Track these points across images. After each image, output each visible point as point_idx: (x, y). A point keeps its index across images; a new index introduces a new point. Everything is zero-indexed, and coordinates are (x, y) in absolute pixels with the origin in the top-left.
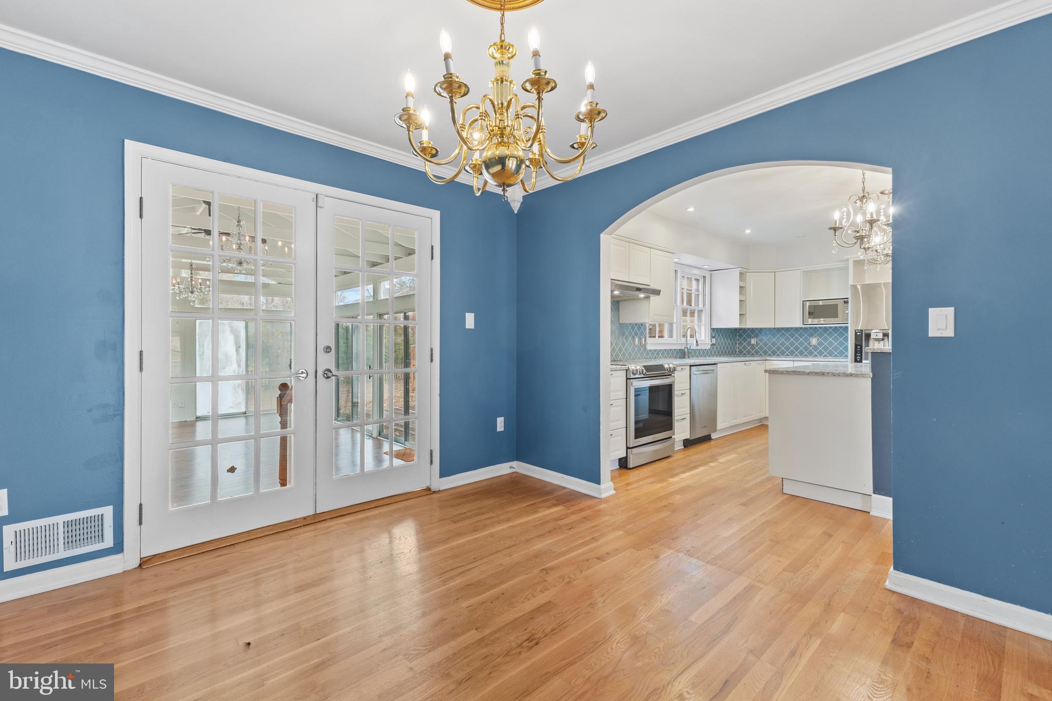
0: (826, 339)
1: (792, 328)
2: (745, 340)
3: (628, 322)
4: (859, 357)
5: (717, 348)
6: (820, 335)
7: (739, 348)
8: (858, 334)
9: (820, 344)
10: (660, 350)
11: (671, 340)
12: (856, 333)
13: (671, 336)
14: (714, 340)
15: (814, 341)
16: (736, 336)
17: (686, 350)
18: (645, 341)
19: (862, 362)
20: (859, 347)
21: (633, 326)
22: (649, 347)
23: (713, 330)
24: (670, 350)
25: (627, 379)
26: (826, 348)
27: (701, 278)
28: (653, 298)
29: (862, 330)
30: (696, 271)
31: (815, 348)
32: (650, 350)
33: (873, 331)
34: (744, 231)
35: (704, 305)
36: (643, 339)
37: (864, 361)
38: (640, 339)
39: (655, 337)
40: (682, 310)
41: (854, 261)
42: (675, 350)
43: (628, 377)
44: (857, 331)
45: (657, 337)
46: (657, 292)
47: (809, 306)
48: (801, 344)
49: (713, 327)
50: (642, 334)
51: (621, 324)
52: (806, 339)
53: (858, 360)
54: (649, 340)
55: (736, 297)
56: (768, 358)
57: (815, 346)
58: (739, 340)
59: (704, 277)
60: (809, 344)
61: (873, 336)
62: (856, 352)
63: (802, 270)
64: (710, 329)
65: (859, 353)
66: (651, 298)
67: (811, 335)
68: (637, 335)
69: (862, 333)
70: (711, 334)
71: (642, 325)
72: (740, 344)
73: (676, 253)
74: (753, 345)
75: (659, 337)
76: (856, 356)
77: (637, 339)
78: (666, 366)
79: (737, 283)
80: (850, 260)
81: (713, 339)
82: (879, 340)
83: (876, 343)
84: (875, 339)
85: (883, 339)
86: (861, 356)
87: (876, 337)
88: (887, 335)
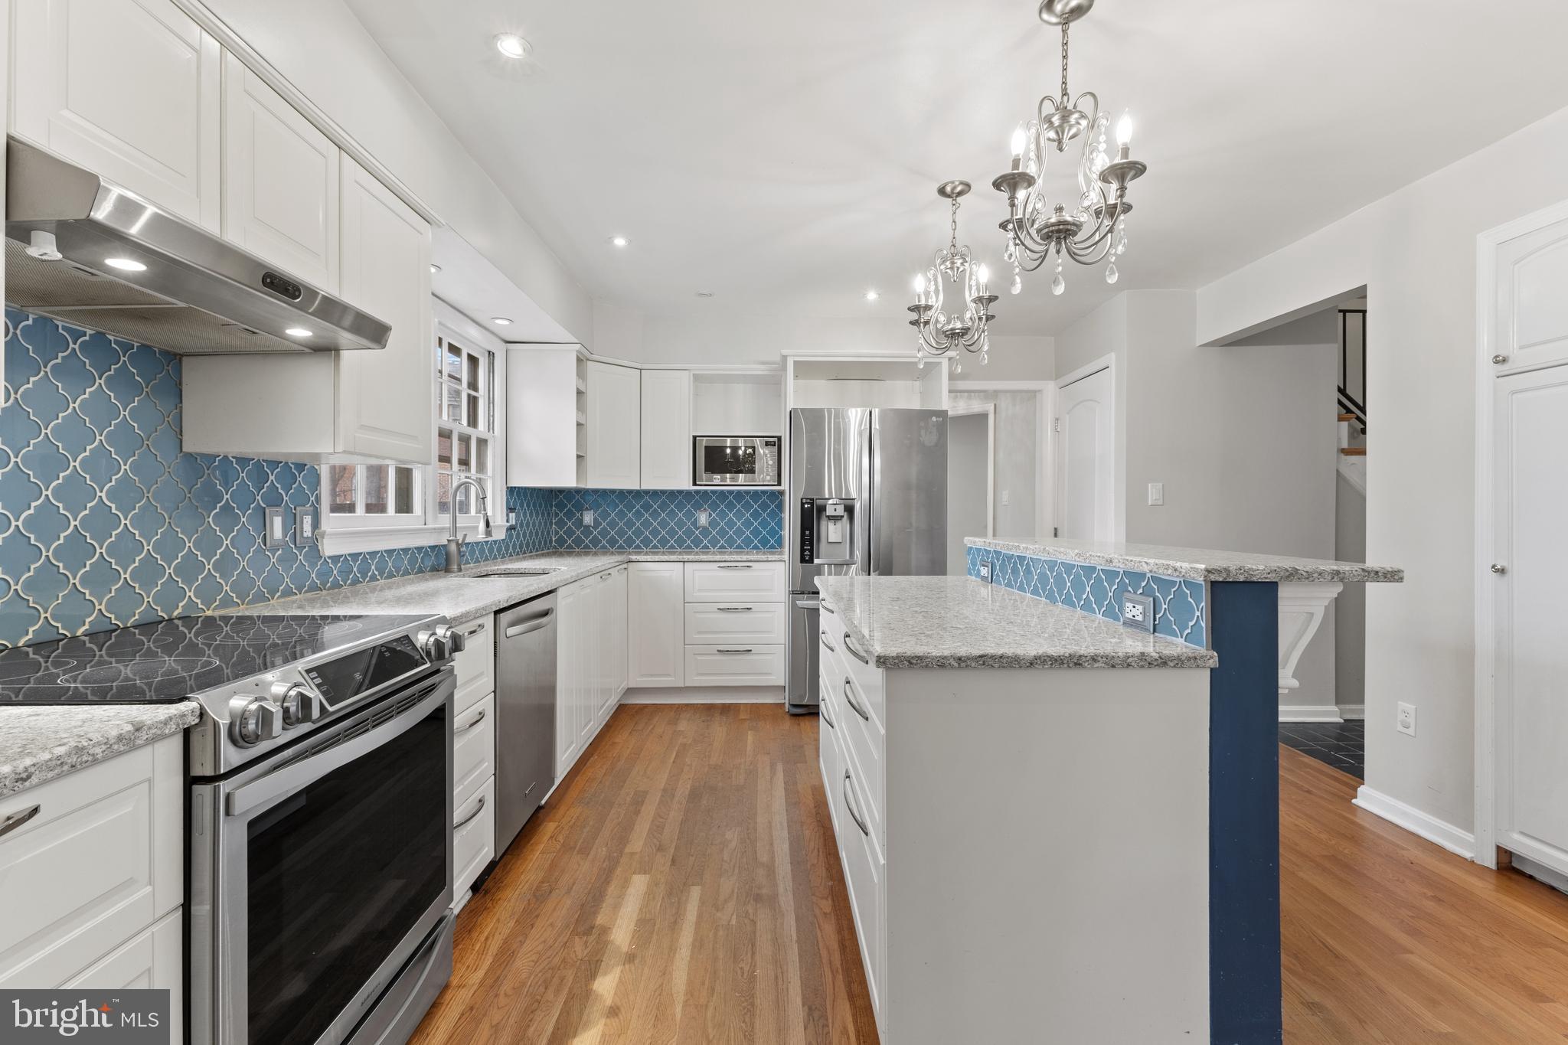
0: (723, 515)
1: (663, 492)
2: (570, 515)
3: (233, 447)
4: (808, 553)
5: (518, 535)
6: (714, 507)
7: (557, 533)
8: (806, 506)
9: (713, 523)
10: (373, 554)
11: (404, 521)
12: (803, 504)
13: (404, 505)
14: (512, 515)
15: (703, 519)
16: (551, 507)
17: (453, 548)
18: (316, 524)
19: (813, 563)
20: (807, 533)
21: (260, 468)
22: (329, 548)
23: (511, 490)
24: (405, 550)
25: (190, 781)
26: (723, 533)
27: (483, 356)
28: (356, 358)
29: (813, 499)
30: (473, 332)
31: (705, 531)
32: (335, 559)
33: (830, 502)
34: (610, 240)
35: (490, 426)
36: (308, 521)
37: (816, 561)
38: (292, 522)
39: (351, 508)
40: (439, 428)
41: (796, 363)
42: (420, 549)
43: (197, 771)
44: (804, 501)
45: (360, 508)
46: (374, 332)
47: (706, 447)
48: (681, 524)
49: (510, 485)
50: (301, 499)
51: (191, 457)
52: (689, 515)
53: (807, 558)
54: (331, 522)
55: (571, 416)
56: (634, 557)
57: (705, 528)
58: (557, 515)
59: (491, 355)
60: (695, 523)
61: (830, 511)
62: (803, 542)
63: (692, 372)
64: (505, 489)
65: (807, 545)
66: (345, 354)
67: (698, 507)
68: (275, 501)
69: (812, 504)
70: (508, 502)
71: (301, 467)
72: (561, 524)
73: (439, 225)
74: (587, 527)
75: (370, 508)
76: (803, 551)
77: (278, 522)
78: (422, 638)
79: (572, 382)
80: (791, 357)
81: (510, 514)
82: (836, 519)
83: (831, 525)
84: (830, 518)
85: (842, 517)
86: (811, 551)
87: (834, 514)
88: (850, 510)
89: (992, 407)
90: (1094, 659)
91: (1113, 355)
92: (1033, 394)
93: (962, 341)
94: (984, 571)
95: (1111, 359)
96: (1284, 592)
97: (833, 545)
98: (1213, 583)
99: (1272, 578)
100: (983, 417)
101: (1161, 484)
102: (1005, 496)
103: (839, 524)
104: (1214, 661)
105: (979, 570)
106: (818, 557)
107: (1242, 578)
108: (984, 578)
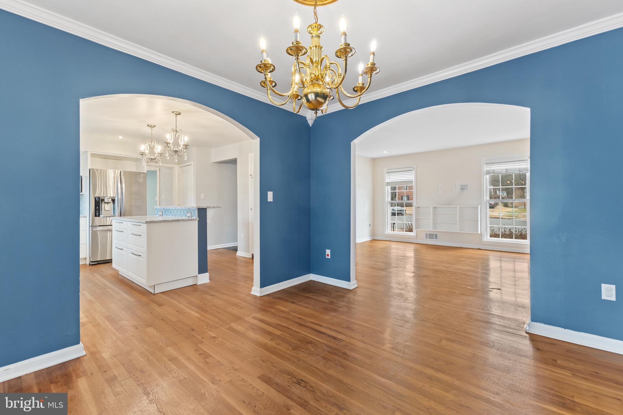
4: (98, 213)
8: (97, 199)
12: (95, 199)
19: (100, 216)
20: (97, 207)
29: (99, 197)
33: (106, 198)
37: (101, 216)
41: (91, 154)
44: (96, 197)
53: (97, 215)
61: (106, 201)
62: (96, 210)
65: (97, 211)
69: (99, 199)
76: (96, 213)
80: (88, 152)
82: (108, 203)
83: (106, 205)
84: (105, 203)
85: (110, 202)
86: (99, 213)
87: (108, 201)
88: (113, 201)
89: (159, 169)
90: (181, 220)
91: (192, 162)
92: (172, 168)
93: (154, 161)
94: (160, 213)
95: (192, 163)
96: (208, 210)
97: (107, 211)
98: (198, 209)
99: (206, 208)
100: (156, 172)
101: (204, 194)
102: (163, 197)
103: (109, 205)
104: (198, 219)
105: (159, 214)
106: (101, 215)
107: (202, 208)
108: (160, 215)
